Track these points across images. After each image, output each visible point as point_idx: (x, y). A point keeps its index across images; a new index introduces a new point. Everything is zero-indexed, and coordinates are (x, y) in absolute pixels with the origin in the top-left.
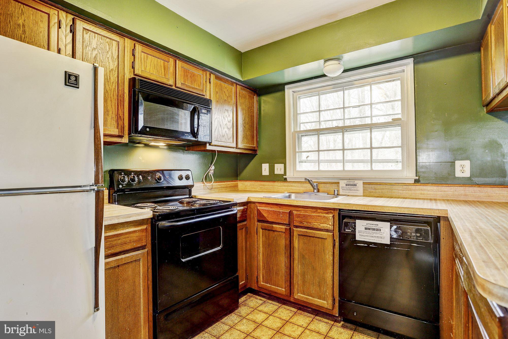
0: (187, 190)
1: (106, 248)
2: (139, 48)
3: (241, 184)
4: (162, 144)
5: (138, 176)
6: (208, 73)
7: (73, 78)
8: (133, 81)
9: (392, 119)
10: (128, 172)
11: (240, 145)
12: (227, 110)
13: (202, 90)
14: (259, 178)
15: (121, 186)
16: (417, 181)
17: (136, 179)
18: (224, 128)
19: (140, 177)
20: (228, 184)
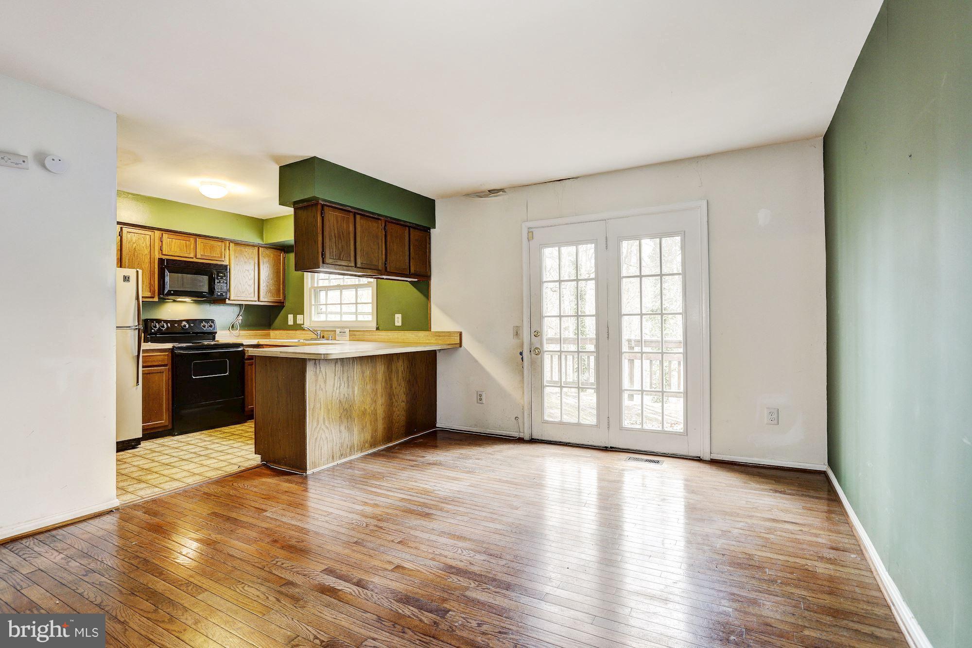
0: (211, 336)
1: (143, 362)
2: (165, 236)
3: (272, 333)
4: (188, 299)
5: (167, 324)
6: (227, 242)
7: (127, 278)
8: (161, 261)
9: (368, 282)
10: (159, 321)
11: (261, 299)
12: (248, 271)
13: (221, 257)
14: (285, 327)
15: (153, 331)
16: (378, 329)
17: (165, 326)
18: (244, 285)
19: (169, 324)
20: (258, 333)
